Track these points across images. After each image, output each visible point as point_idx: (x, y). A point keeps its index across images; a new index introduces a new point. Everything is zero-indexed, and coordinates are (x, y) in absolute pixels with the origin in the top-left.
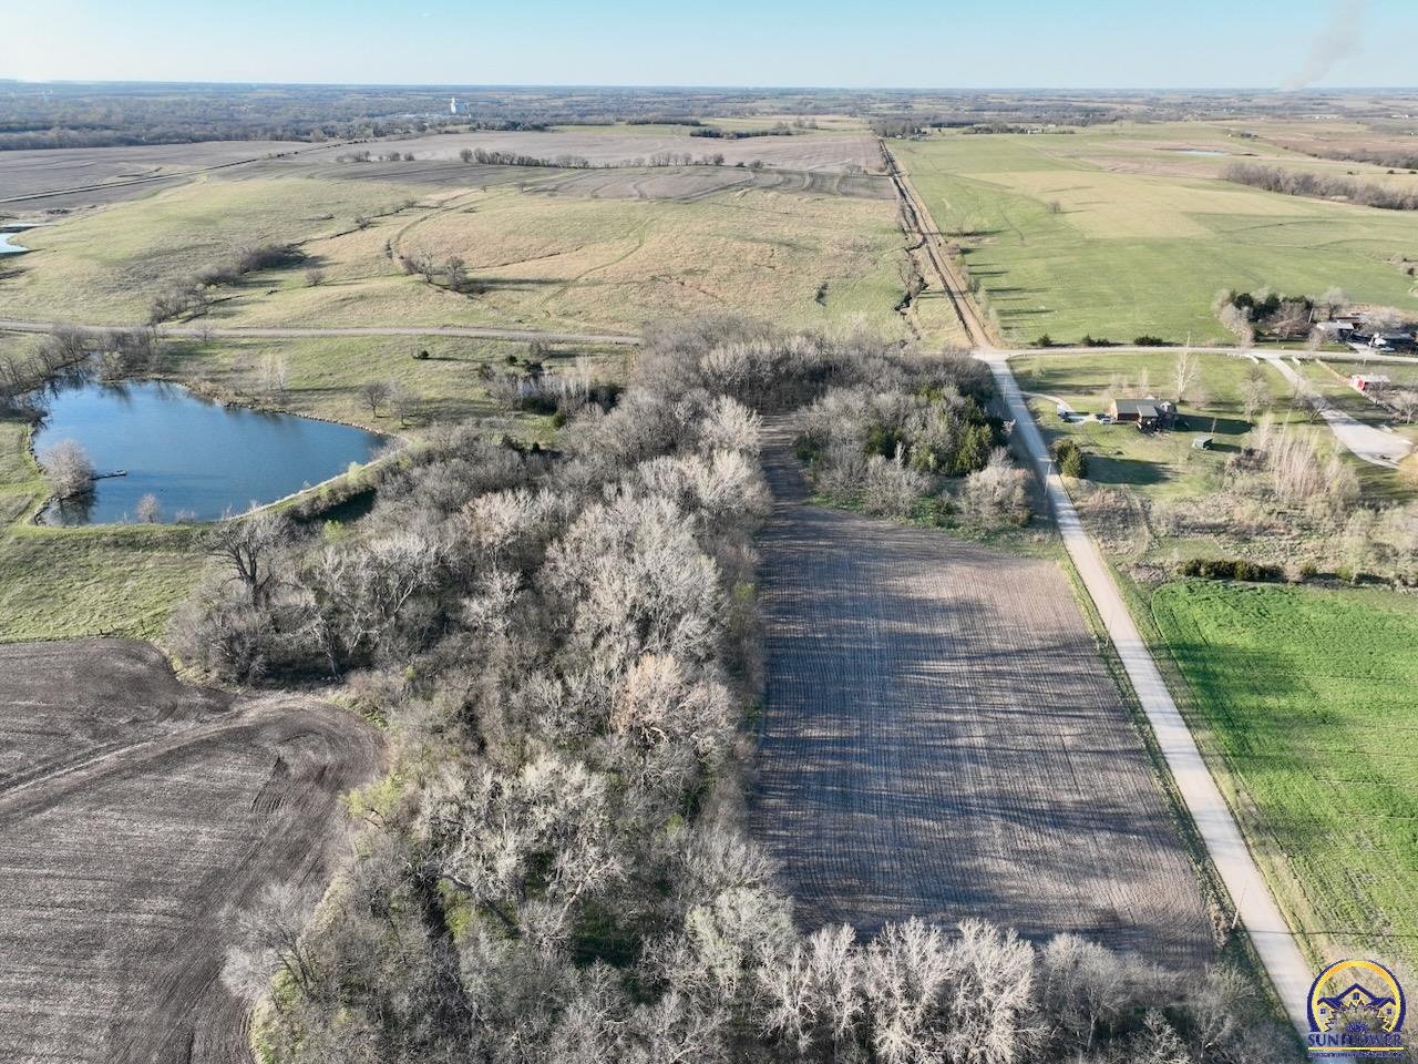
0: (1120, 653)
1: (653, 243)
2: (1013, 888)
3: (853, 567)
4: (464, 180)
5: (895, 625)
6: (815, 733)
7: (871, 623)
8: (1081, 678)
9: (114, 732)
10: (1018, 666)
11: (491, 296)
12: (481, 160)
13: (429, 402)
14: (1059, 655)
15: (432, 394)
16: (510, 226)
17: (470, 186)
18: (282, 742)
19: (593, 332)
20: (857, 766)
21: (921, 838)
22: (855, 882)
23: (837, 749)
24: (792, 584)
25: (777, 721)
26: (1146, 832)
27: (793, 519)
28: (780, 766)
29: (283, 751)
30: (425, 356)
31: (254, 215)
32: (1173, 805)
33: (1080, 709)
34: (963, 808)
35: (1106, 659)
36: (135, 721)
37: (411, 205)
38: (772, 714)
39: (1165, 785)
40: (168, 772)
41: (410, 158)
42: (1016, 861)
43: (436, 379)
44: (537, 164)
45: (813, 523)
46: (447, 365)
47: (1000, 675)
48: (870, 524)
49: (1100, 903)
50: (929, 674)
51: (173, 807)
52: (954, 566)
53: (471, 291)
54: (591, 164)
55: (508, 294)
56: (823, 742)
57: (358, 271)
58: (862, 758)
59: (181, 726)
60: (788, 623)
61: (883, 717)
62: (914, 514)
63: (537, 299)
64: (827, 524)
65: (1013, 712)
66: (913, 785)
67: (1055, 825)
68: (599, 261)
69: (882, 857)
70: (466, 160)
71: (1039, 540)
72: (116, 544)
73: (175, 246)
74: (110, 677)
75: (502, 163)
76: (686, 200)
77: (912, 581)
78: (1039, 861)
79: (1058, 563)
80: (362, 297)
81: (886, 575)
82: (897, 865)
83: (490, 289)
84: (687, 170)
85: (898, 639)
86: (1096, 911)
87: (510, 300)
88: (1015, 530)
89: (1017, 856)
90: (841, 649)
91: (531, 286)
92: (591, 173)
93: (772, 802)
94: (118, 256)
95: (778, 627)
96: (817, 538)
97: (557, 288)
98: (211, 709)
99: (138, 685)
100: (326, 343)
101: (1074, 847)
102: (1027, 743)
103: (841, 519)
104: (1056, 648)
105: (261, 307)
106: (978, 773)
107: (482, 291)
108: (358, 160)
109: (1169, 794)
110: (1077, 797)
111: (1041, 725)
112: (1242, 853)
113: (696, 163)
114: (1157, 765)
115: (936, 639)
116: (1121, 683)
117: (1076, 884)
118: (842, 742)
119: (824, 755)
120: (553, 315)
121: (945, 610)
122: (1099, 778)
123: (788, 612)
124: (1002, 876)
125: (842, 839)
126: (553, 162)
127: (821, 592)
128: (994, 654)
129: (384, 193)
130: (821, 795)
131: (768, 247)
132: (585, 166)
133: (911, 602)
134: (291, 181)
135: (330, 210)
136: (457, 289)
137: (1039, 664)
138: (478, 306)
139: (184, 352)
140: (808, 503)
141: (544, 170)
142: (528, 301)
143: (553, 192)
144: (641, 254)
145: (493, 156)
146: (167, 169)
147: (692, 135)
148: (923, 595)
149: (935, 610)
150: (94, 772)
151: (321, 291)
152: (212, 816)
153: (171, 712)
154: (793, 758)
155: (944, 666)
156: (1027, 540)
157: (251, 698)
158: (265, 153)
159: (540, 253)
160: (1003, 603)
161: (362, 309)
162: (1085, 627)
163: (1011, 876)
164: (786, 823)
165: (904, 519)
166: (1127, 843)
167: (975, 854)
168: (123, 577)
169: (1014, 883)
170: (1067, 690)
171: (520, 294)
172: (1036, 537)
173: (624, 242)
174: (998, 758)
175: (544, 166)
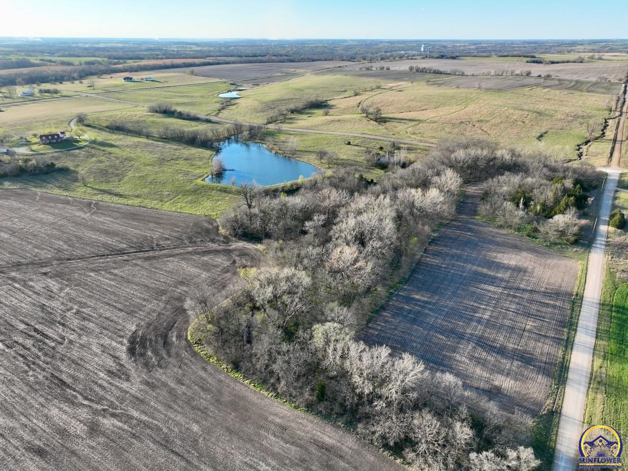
0: (583, 302)
1: (471, 107)
2: (462, 367)
3: (476, 245)
4: (406, 79)
5: (480, 269)
6: (417, 297)
7: (469, 266)
8: (554, 307)
9: (195, 242)
10: (526, 296)
11: (388, 124)
12: (417, 71)
13: (342, 160)
14: (550, 296)
15: (345, 157)
16: (412, 97)
17: (407, 81)
18: (238, 256)
19: (421, 141)
20: (427, 311)
21: (435, 340)
22: (399, 346)
23: (423, 304)
24: (446, 246)
25: (405, 290)
26: (540, 367)
27: (462, 223)
28: (396, 304)
29: (237, 258)
30: (349, 143)
31: (318, 88)
32: (562, 363)
33: (544, 318)
34: (461, 337)
35: (574, 303)
36: (202, 241)
37: (378, 88)
38: (405, 287)
39: (564, 354)
40: (203, 256)
41: (388, 69)
42: (470, 359)
43: (348, 152)
44: (441, 73)
45: (469, 226)
46: (356, 148)
47: (514, 297)
48: (496, 230)
49: (496, 383)
50: (481, 289)
51: (199, 265)
52: (524, 253)
53: (381, 122)
54: (465, 74)
55: (394, 124)
56: (419, 300)
57: (344, 111)
58: (430, 310)
59: (213, 245)
60: (433, 259)
61: (450, 299)
62: (519, 230)
63: (406, 126)
64: (476, 227)
65: (510, 311)
66: (444, 323)
67: (498, 353)
68: (441, 113)
69: (415, 342)
70: (410, 70)
71: (576, 251)
72: (221, 190)
73: (286, 98)
74: (201, 228)
75: (426, 72)
76: (499, 90)
77: (500, 255)
78: (479, 362)
79: (580, 262)
80: (339, 121)
81: (490, 250)
82: (419, 346)
83: (388, 121)
84: (511, 77)
85: (476, 273)
86: (492, 385)
87: (394, 127)
88: (566, 244)
89: (472, 358)
90: (449, 272)
91: (405, 121)
92: (464, 77)
93: (385, 314)
94: (266, 101)
95: (428, 259)
96: (468, 232)
97: (416, 123)
98: (224, 242)
99: (208, 231)
100: (318, 136)
101: (501, 363)
102: (507, 322)
103: (484, 226)
104: (552, 293)
105: (303, 121)
106: (477, 327)
107: (385, 122)
108: (368, 69)
109: (564, 358)
110: (516, 347)
111: (520, 318)
112: (583, 389)
113: (517, 75)
114: (566, 347)
115: (495, 278)
116: (574, 313)
117: (491, 374)
118: (426, 302)
119: (416, 305)
120: (409, 133)
121: (507, 268)
122: (532, 344)
123: (436, 255)
124: (460, 362)
125: (403, 332)
126: (448, 72)
127: (455, 251)
128: (518, 289)
129: (371, 82)
130: (405, 317)
131: (527, 113)
132: (463, 74)
133: (493, 262)
134: (338, 76)
135: (346, 88)
136: (376, 120)
137: (536, 297)
138: (381, 127)
139: (271, 134)
140: (474, 218)
141: (443, 76)
142: (401, 127)
143: (439, 85)
144: (461, 113)
145: (423, 69)
146: (298, 71)
147: (527, 62)
148: (501, 261)
149: (503, 267)
150: (185, 251)
151: (327, 117)
152: (208, 271)
153: (213, 241)
154: (403, 303)
155: (492, 288)
156: (570, 250)
157: (236, 242)
158: (334, 66)
159: (418, 109)
160: (538, 272)
161: (337, 125)
162: (573, 289)
163: (464, 363)
164: (386, 322)
165: (513, 231)
166: (526, 368)
167: (454, 352)
168: (218, 200)
169: (464, 366)
170: (544, 309)
171: (399, 124)
172: (575, 249)
173: (458, 107)
174: (489, 324)
175: (444, 74)
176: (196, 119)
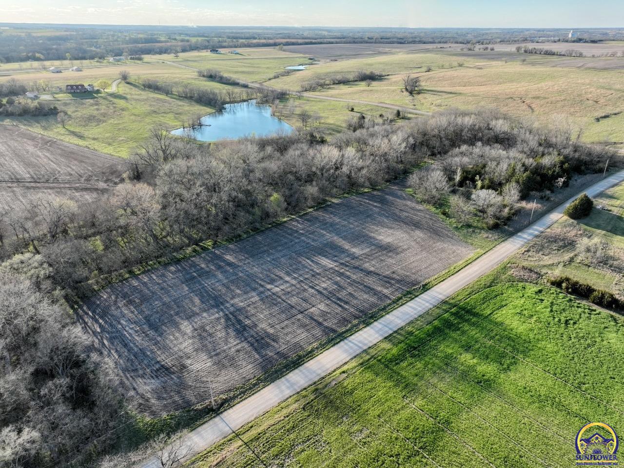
1: (542, 85)
2: (174, 336)
3: (369, 216)
5: (339, 240)
6: (229, 257)
7: (330, 236)
8: (376, 293)
9: (90, 180)
10: (357, 276)
11: (420, 96)
12: (526, 51)
14: (387, 282)
15: (332, 122)
17: (502, 61)
20: (217, 273)
21: (185, 303)
23: (223, 265)
24: (332, 213)
25: (227, 249)
26: (264, 356)
28: (198, 260)
30: (352, 110)
32: (302, 357)
33: (346, 303)
34: (218, 305)
35: (408, 294)
36: (98, 180)
38: (231, 246)
39: (317, 348)
41: (492, 49)
42: (195, 330)
43: (342, 117)
44: (553, 54)
45: (387, 196)
47: (341, 275)
48: (414, 205)
49: (189, 361)
53: (415, 93)
54: (583, 55)
56: (225, 261)
58: (224, 272)
59: (102, 184)
60: (300, 224)
61: (262, 265)
63: (437, 98)
64: (393, 199)
65: (314, 289)
66: (220, 288)
68: (496, 89)
70: (518, 51)
71: (487, 237)
74: (112, 169)
75: (536, 53)
76: (603, 69)
77: (383, 230)
78: (201, 334)
79: (478, 250)
81: (377, 224)
85: (329, 244)
86: (181, 363)
87: (425, 98)
88: (481, 229)
89: (199, 328)
90: (299, 239)
92: (577, 58)
93: (172, 268)
95: (294, 223)
96: (377, 202)
97: (454, 95)
98: (114, 183)
99: (114, 172)
101: (226, 341)
102: (294, 300)
104: (393, 279)
105: (338, 91)
106: (251, 298)
108: (470, 49)
109: (310, 352)
110: (267, 328)
111: (315, 298)
112: (288, 394)
114: (331, 340)
115: (345, 252)
116: (393, 305)
117: (195, 350)
118: (230, 264)
119: (216, 264)
120: (433, 105)
121: (374, 244)
122: (292, 328)
123: (308, 220)
124: (180, 330)
125: (163, 289)
126: (563, 53)
127: (336, 219)
128: (356, 267)
130: (187, 274)
131: (612, 92)
132: (579, 56)
133: (365, 236)
136: (411, 92)
137: (368, 279)
138: (409, 98)
140: (402, 190)
141: (555, 57)
142: (431, 99)
143: (536, 64)
144: (522, 89)
145: (533, 50)
148: (376, 236)
149: (369, 243)
150: (69, 186)
153: (107, 181)
154: (206, 260)
155: (325, 261)
156: (481, 235)
158: (432, 47)
160: (409, 253)
162: (429, 278)
163: (182, 332)
164: (162, 275)
165: (431, 207)
166: (247, 353)
167: (188, 318)
169: (178, 335)
170: (359, 294)
172: (487, 235)
173: (526, 84)
174: (269, 297)
175: (557, 55)
176: (235, 84)
